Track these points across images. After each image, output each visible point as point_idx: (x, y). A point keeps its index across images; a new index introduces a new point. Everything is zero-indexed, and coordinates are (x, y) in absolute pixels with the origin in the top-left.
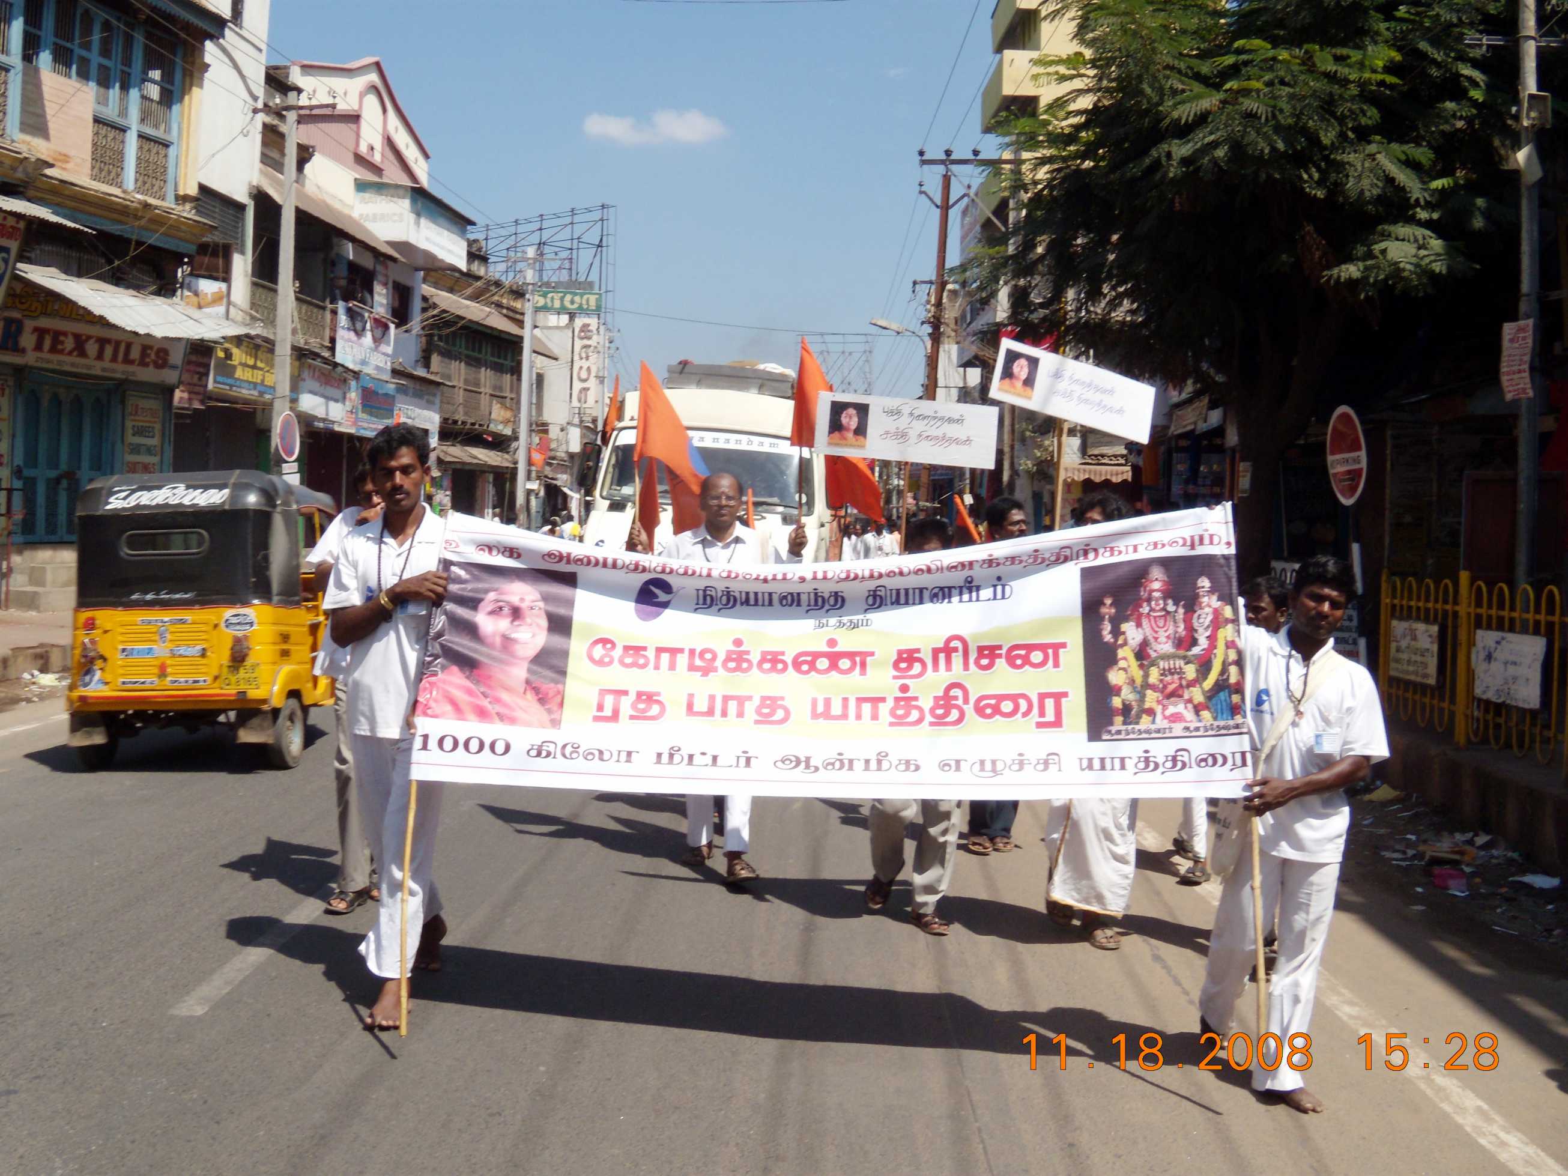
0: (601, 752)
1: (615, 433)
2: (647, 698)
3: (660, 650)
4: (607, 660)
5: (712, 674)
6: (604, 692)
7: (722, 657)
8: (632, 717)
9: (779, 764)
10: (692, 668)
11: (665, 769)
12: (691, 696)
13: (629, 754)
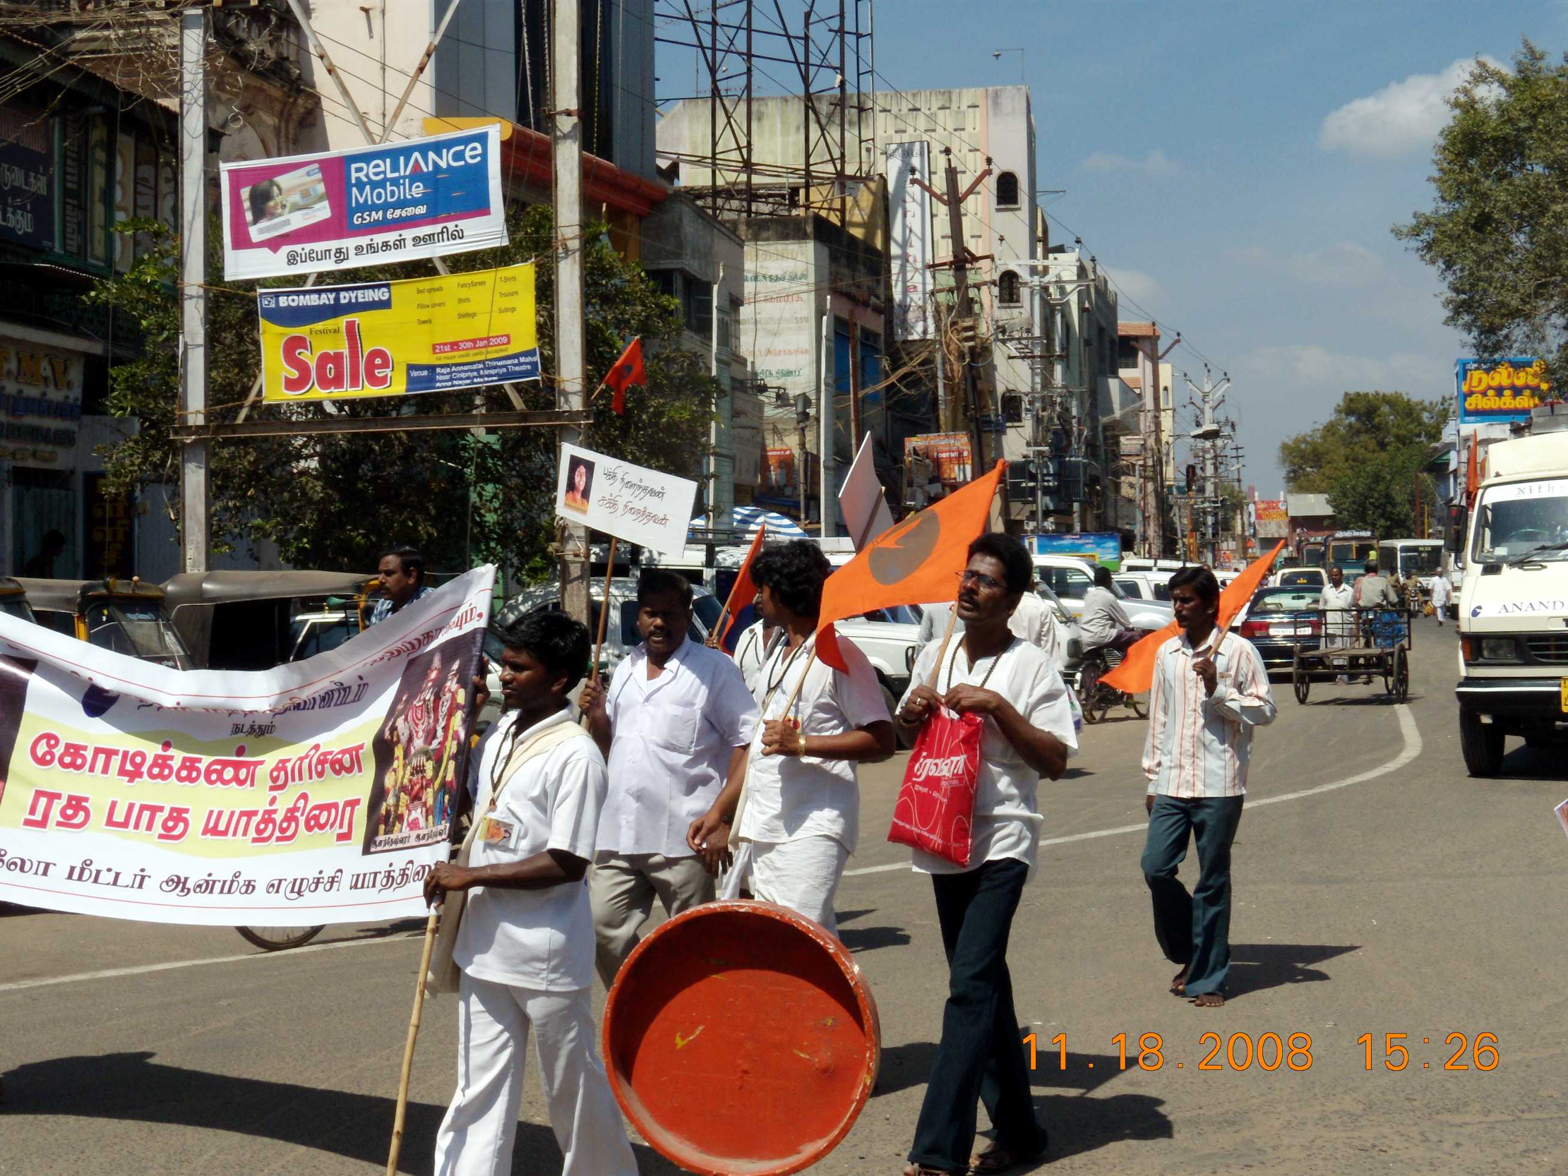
0: (23, 862)
1: (1480, 492)
2: (77, 804)
3: (98, 751)
4: (48, 758)
5: (137, 780)
6: (39, 794)
7: (149, 761)
8: (59, 824)
9: (164, 886)
10: (122, 772)
11: (74, 885)
12: (114, 804)
13: (47, 865)
